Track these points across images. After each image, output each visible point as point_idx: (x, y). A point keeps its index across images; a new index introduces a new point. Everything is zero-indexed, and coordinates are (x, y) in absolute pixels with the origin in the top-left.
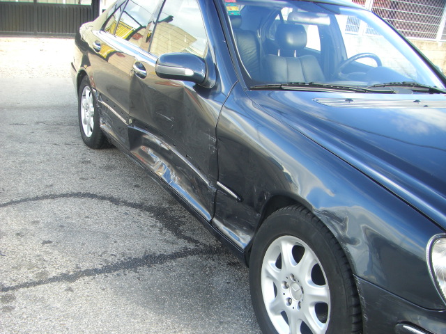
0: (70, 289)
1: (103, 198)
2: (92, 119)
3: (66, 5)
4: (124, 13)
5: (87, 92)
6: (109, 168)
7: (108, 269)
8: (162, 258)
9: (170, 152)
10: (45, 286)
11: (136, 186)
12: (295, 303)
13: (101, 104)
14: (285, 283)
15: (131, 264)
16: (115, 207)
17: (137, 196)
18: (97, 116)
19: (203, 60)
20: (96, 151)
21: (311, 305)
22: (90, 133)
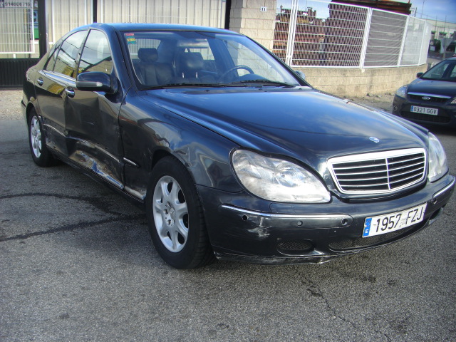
0: (23, 242)
1: (50, 195)
2: (40, 142)
3: (16, 59)
4: (61, 51)
5: (35, 121)
6: (55, 178)
7: (51, 231)
8: (92, 224)
9: (96, 149)
10: (5, 242)
11: (76, 187)
12: (172, 221)
13: (46, 127)
14: (166, 210)
15: (69, 227)
16: (58, 199)
17: (76, 193)
18: (43, 139)
19: (109, 75)
20: (45, 169)
21: (180, 217)
22: (40, 154)
